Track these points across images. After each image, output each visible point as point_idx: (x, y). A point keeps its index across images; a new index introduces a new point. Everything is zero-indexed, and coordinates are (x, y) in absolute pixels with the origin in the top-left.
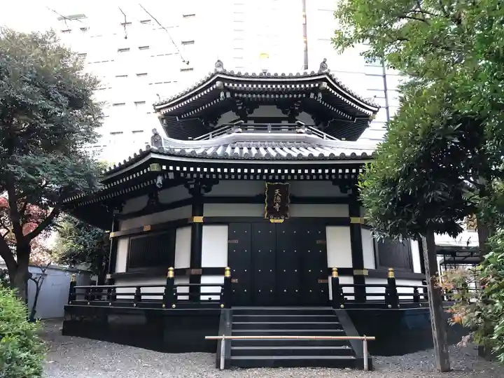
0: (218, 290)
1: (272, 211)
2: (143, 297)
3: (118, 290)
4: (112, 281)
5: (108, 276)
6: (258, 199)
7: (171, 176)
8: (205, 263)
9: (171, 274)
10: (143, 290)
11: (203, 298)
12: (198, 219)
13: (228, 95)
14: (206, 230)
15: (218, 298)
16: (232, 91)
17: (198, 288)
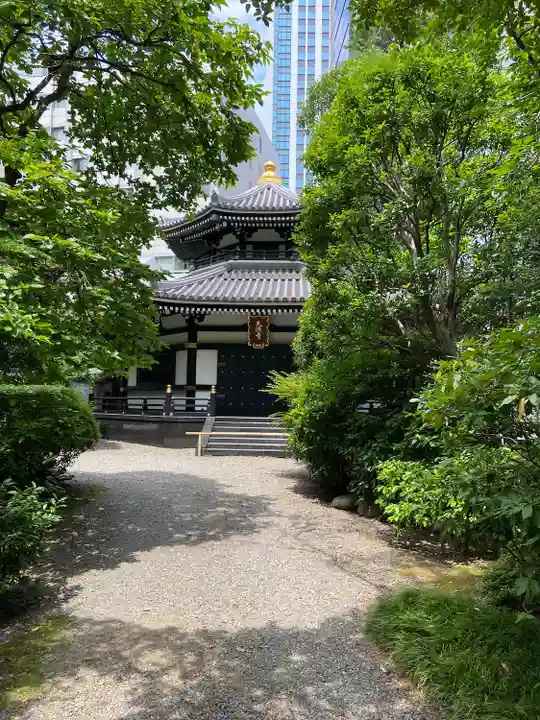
0: (206, 402)
1: (254, 339)
2: (149, 407)
3: (129, 402)
4: (125, 394)
5: (122, 389)
6: (243, 328)
7: (168, 312)
8: (199, 381)
9: (169, 391)
10: (149, 402)
11: (197, 409)
12: (193, 345)
13: (225, 224)
14: (200, 353)
15: (205, 409)
16: (229, 222)
17: (193, 402)
